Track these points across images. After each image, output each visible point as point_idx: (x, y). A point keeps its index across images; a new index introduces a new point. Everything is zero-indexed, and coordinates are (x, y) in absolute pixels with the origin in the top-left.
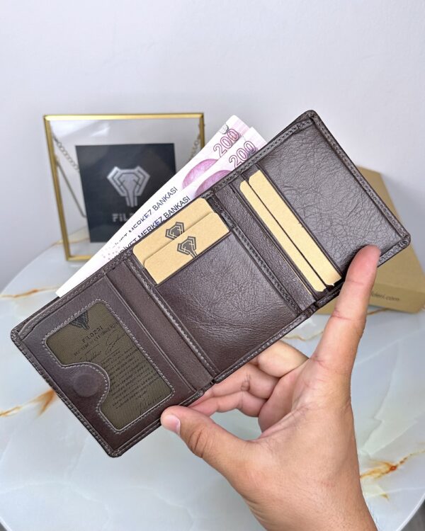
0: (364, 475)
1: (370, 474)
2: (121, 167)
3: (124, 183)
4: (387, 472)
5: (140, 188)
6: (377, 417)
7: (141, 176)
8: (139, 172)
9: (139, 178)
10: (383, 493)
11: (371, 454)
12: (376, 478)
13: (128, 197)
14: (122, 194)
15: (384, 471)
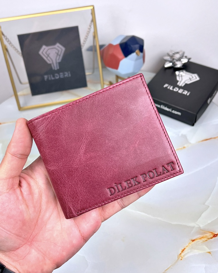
0: (197, 239)
1: (200, 239)
2: (47, 45)
3: (50, 55)
4: (211, 238)
5: (60, 57)
6: (206, 204)
7: (60, 50)
8: (58, 46)
9: (59, 51)
10: (209, 251)
11: (201, 226)
12: (204, 241)
13: (53, 63)
14: (49, 62)
15: (210, 237)
